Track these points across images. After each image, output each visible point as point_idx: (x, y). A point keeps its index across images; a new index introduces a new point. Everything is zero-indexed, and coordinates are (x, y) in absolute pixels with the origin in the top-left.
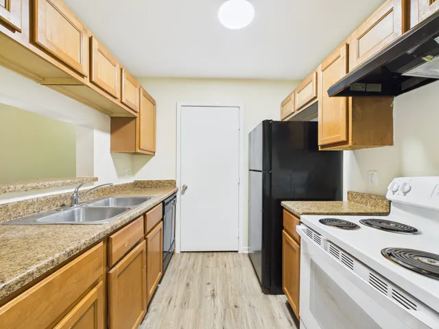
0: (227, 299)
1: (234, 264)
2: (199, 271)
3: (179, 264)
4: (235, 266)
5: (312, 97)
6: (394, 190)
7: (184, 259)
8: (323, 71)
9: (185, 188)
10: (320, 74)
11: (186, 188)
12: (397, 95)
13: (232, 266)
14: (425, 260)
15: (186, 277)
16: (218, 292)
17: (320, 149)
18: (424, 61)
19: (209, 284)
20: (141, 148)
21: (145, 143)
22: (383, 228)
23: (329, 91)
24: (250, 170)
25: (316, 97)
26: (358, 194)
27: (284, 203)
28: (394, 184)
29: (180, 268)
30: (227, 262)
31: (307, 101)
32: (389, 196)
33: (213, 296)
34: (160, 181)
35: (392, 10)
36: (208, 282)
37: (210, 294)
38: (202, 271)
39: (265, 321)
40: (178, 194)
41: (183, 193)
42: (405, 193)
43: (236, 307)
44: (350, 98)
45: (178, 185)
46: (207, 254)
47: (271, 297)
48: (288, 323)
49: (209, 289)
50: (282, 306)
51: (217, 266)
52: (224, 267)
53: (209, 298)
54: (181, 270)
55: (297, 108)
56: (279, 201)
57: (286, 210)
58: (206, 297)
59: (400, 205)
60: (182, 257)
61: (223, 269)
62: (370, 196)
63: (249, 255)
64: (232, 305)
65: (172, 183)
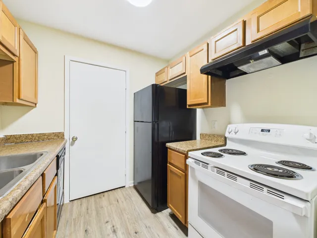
0: (127, 229)
1: (125, 198)
2: (94, 213)
3: (71, 214)
4: (126, 199)
5: (183, 72)
6: (230, 131)
7: (75, 207)
8: (191, 56)
9: (74, 139)
10: (188, 59)
11: (76, 139)
12: (228, 79)
13: (123, 199)
14: (270, 169)
15: (82, 225)
16: (118, 226)
17: (187, 107)
18: (250, 62)
19: (107, 222)
20: (22, 97)
21: (26, 93)
22: (230, 154)
23: (201, 70)
24: (135, 121)
25: (185, 73)
26: (206, 135)
27: (168, 145)
28: (229, 128)
29: (74, 217)
30: (118, 198)
31: (179, 74)
32: (227, 135)
33: (114, 231)
34: (44, 135)
35: (236, 30)
36: (106, 221)
37: (111, 231)
38: (98, 213)
39: (160, 235)
40: (67, 146)
41: (72, 144)
42: (236, 133)
43: (136, 233)
44: (210, 77)
45: (66, 137)
46: (98, 196)
47: (159, 214)
48: (175, 229)
49: (109, 226)
50: (167, 218)
51: (110, 204)
52: (117, 202)
53: (111, 235)
54: (74, 219)
55: (169, 78)
56: (164, 144)
57: (170, 149)
58: (108, 235)
59: (232, 140)
60: (73, 206)
61: (117, 206)
62: (214, 135)
63: (135, 187)
64: (132, 232)
65: (59, 136)
